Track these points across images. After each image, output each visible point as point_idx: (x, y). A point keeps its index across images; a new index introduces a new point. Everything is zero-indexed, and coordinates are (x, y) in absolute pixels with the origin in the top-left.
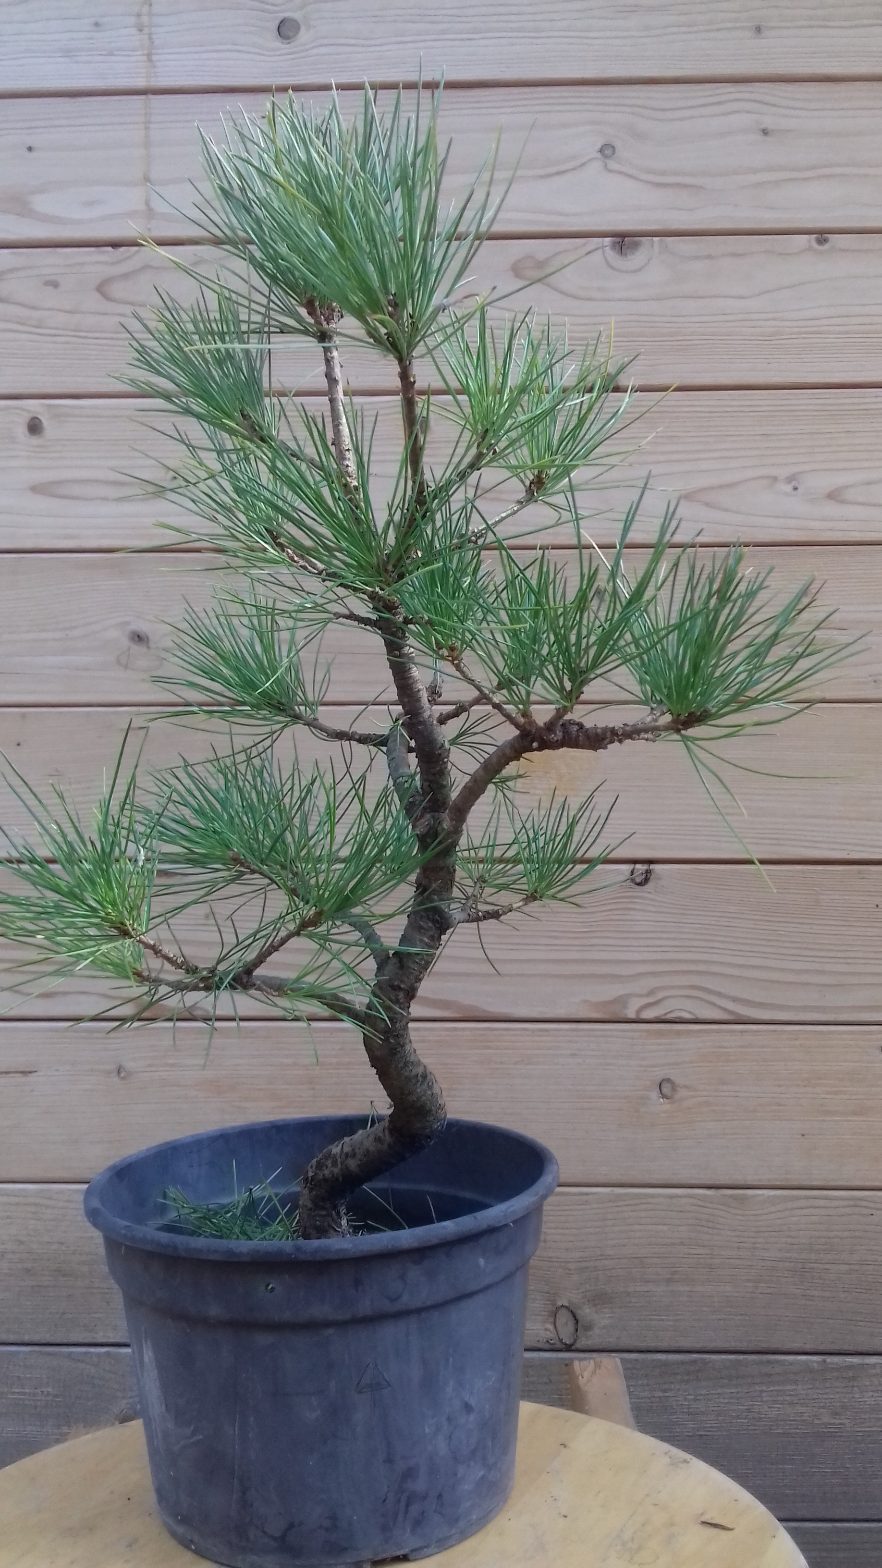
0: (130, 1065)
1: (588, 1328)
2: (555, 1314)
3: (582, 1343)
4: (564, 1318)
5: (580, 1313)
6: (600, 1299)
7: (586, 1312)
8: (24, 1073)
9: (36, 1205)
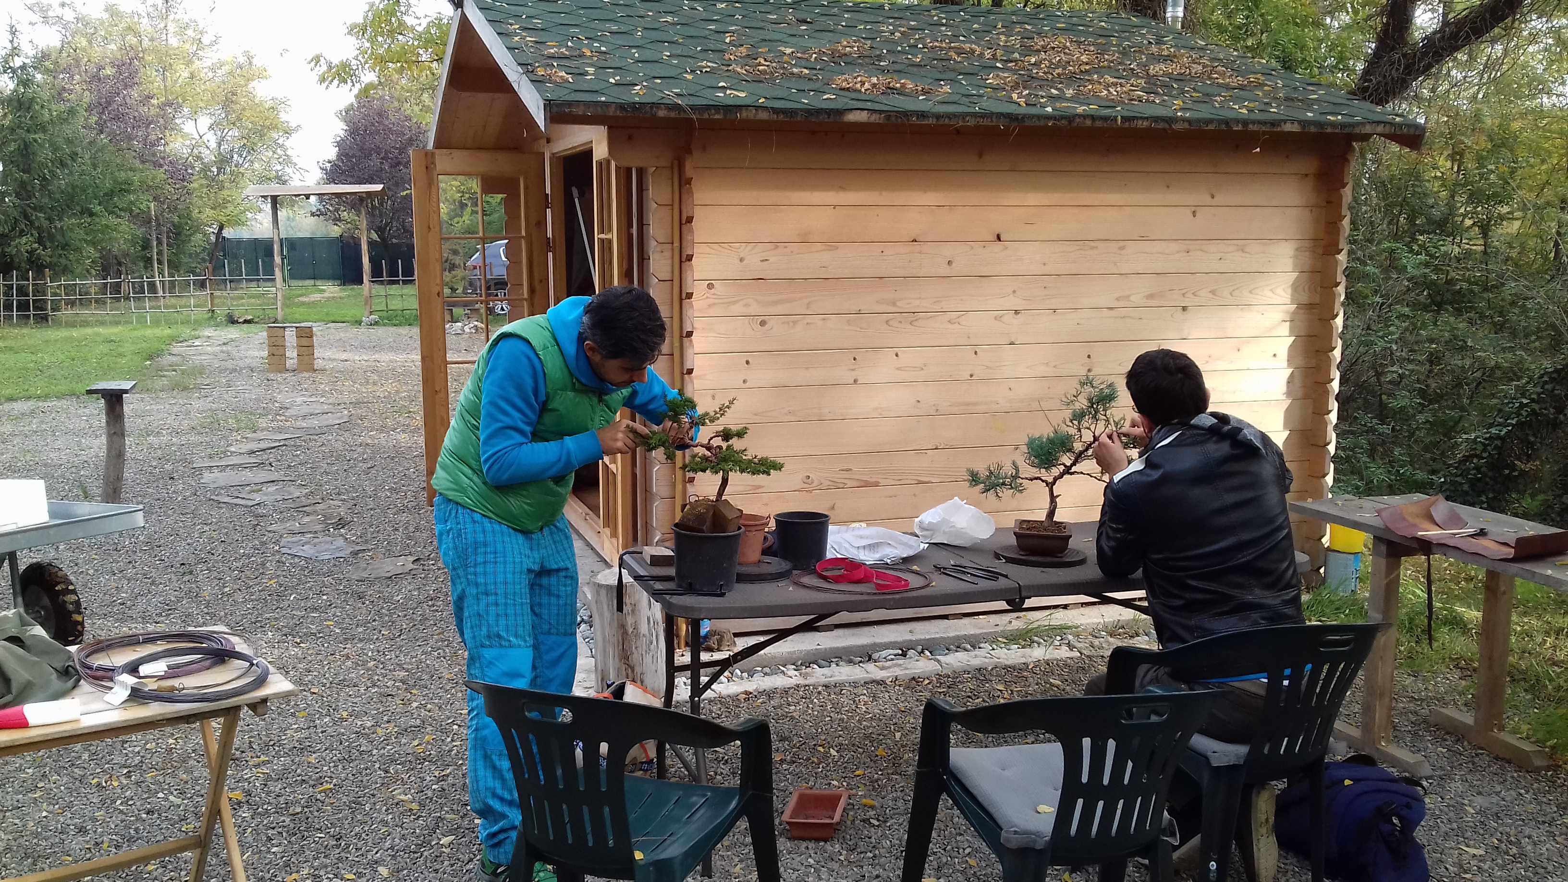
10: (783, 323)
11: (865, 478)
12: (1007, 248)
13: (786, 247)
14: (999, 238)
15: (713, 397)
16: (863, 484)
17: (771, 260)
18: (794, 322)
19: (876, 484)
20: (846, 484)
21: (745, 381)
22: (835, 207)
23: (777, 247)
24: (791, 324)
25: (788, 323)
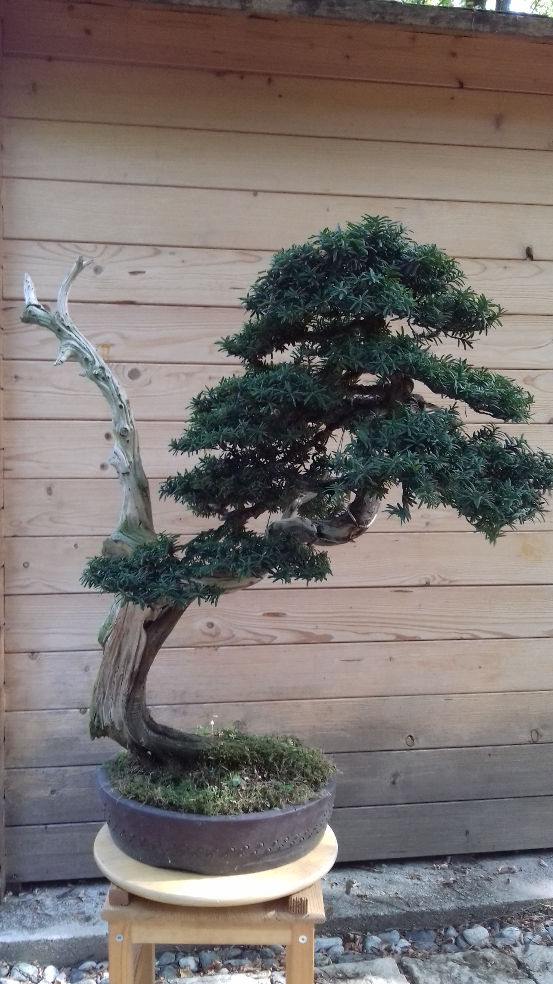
0: (394, 657)
1: (542, 736)
2: (531, 732)
3: (540, 740)
4: (534, 734)
5: (539, 731)
6: (545, 726)
7: (541, 731)
8: (358, 660)
9: (363, 705)
10: (169, 375)
11: (307, 628)
12: (541, 270)
13: (172, 253)
14: (529, 254)
15: (49, 491)
16: (303, 638)
17: (149, 272)
18: (188, 375)
19: (326, 640)
20: (275, 638)
21: (103, 467)
22: (255, 193)
23: (158, 253)
24: (183, 377)
25: (177, 375)
